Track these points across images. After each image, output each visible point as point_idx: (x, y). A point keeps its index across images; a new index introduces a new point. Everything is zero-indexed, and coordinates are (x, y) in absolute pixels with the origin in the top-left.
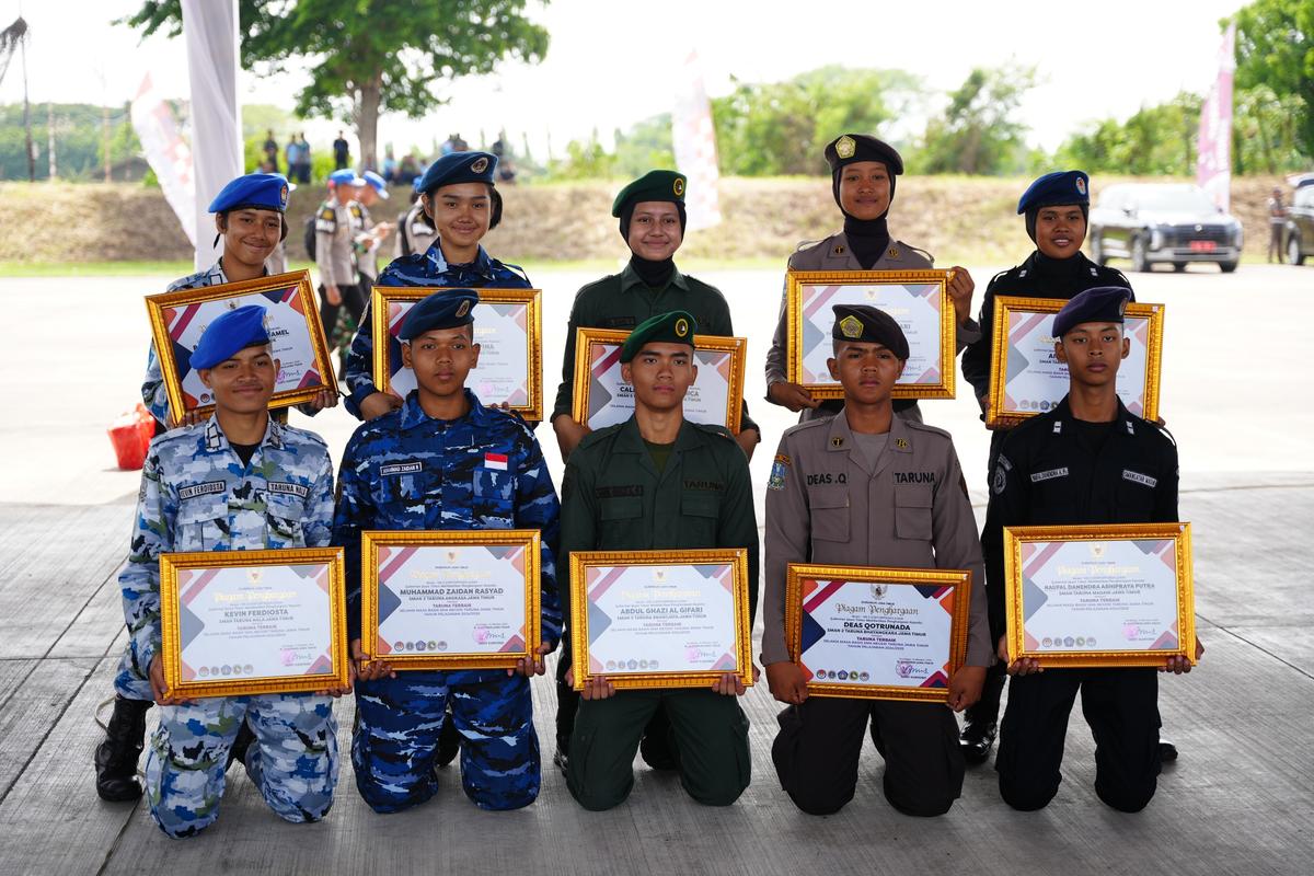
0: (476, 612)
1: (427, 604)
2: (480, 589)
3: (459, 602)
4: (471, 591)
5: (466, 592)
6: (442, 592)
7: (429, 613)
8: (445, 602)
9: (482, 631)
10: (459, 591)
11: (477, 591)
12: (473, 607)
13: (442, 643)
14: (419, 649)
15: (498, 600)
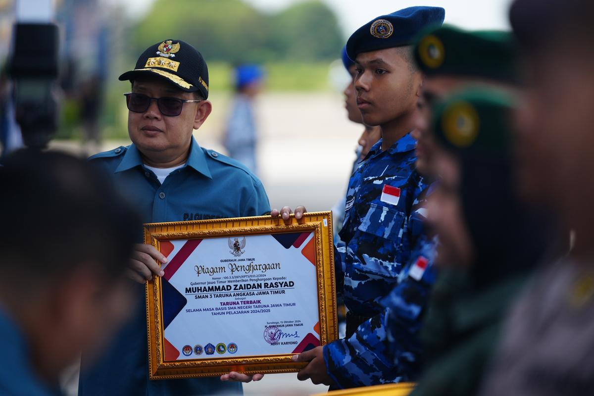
0: (266, 309)
1: (214, 302)
2: (269, 282)
3: (249, 298)
4: (260, 286)
5: (254, 286)
6: (229, 288)
7: (216, 312)
8: (232, 299)
9: (273, 331)
10: (247, 287)
11: (266, 285)
12: (263, 303)
13: (232, 346)
14: (208, 353)
15: (289, 295)
